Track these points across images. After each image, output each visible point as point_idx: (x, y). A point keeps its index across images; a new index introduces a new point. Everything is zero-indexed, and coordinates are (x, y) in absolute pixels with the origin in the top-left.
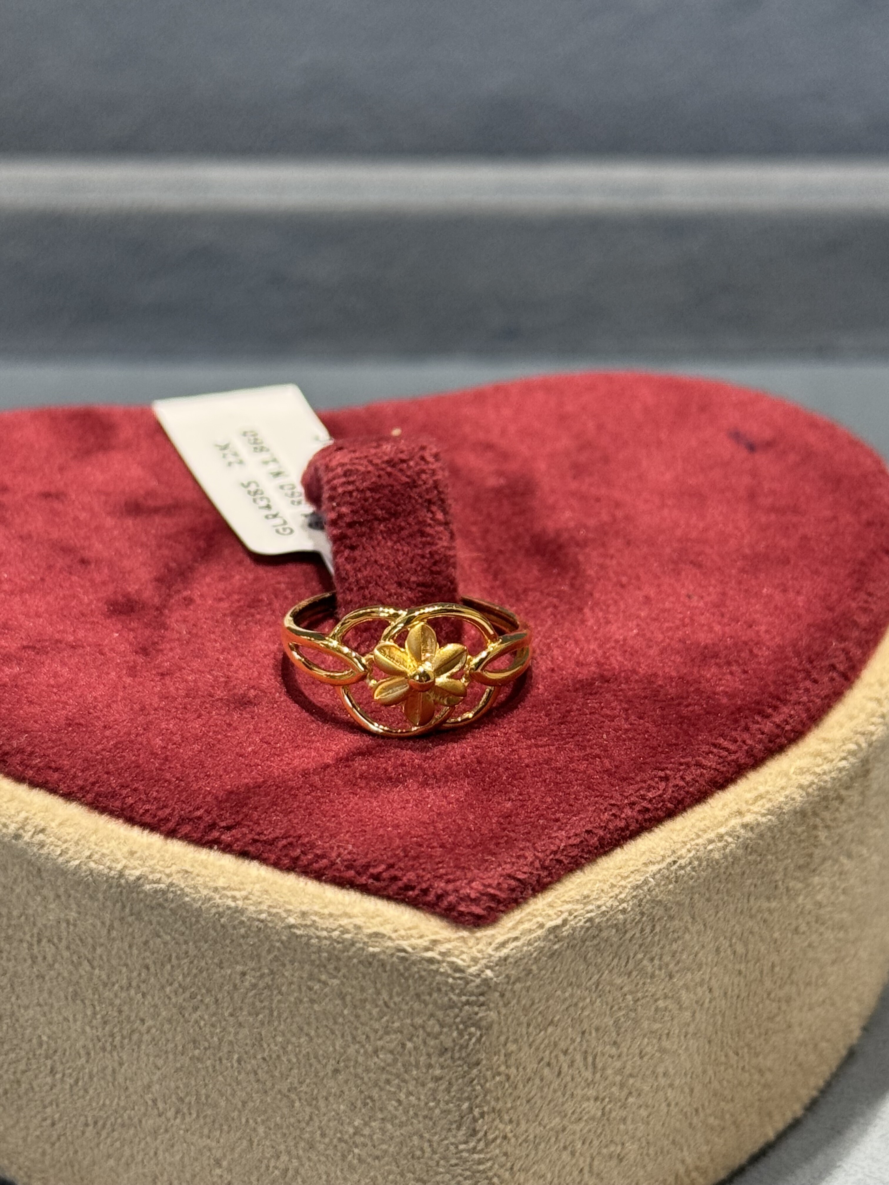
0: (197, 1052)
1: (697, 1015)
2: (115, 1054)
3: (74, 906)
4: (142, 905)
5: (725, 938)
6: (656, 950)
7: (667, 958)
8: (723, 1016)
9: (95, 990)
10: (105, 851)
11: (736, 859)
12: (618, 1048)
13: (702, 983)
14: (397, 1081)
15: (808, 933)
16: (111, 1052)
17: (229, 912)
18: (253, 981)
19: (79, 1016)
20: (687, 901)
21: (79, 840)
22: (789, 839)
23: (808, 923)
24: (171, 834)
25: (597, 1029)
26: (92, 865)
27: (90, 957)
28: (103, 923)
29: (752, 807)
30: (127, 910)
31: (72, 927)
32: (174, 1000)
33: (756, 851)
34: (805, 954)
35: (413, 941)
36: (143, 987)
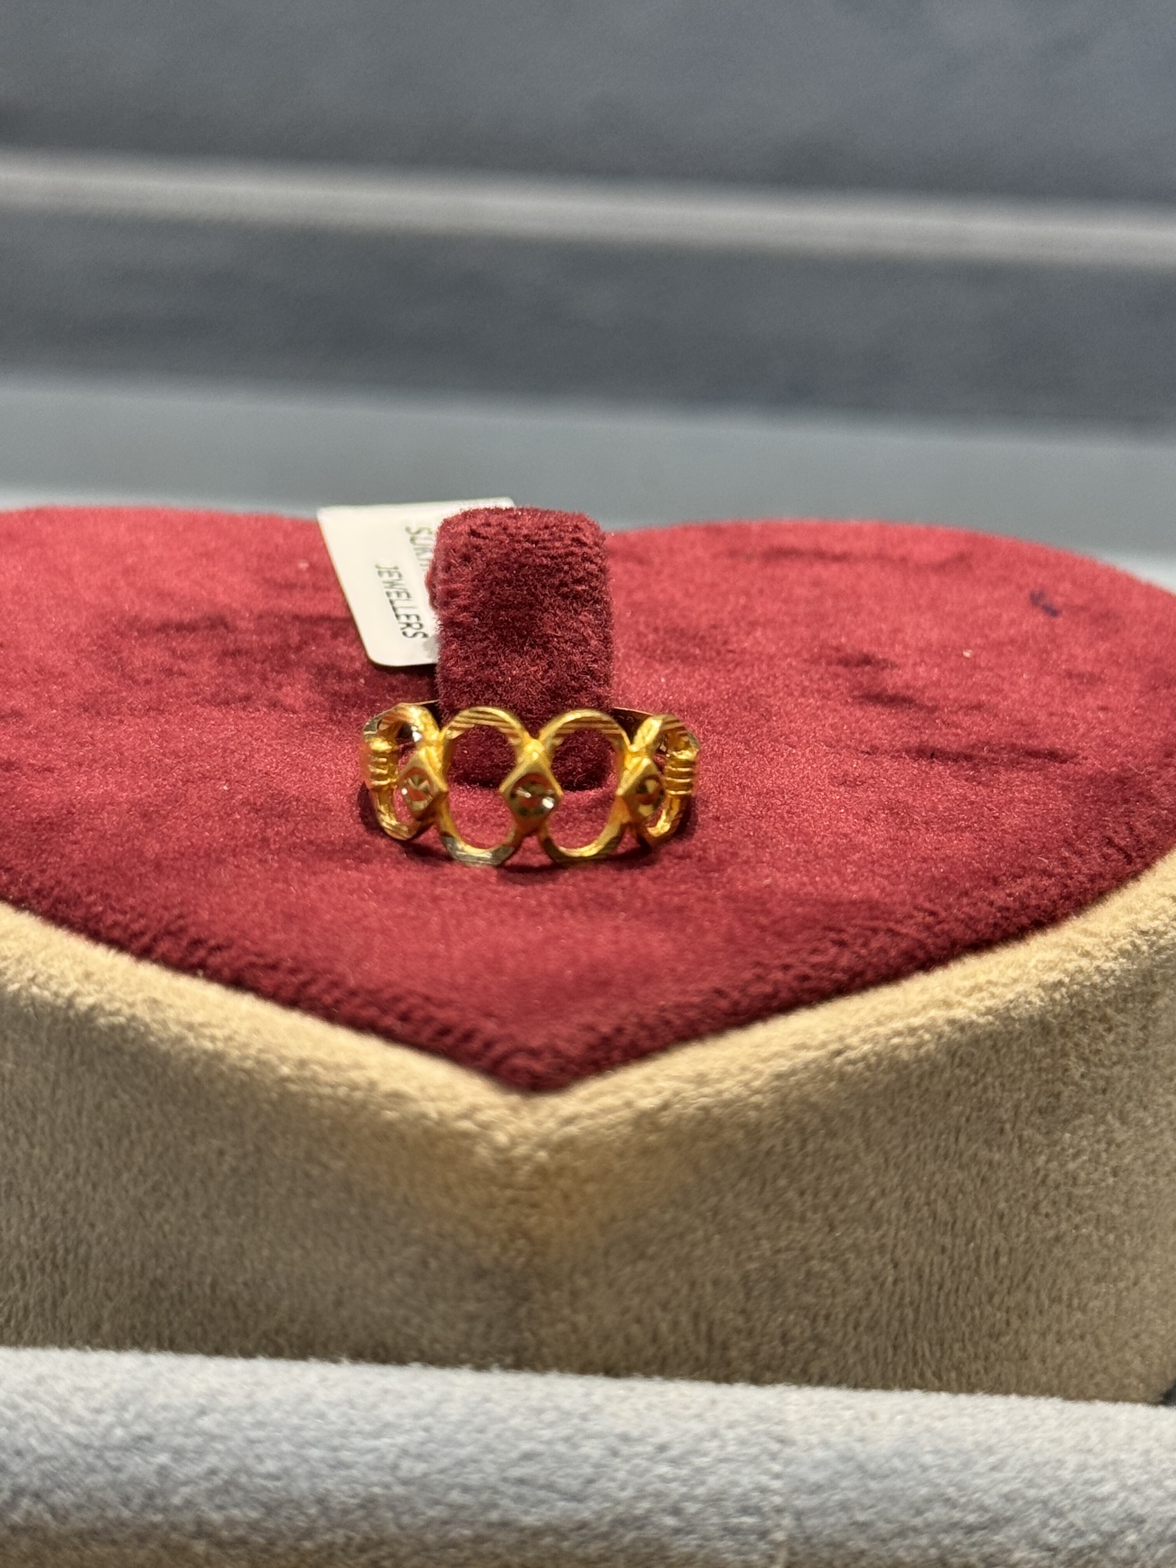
0: (159, 1272)
1: (875, 1299)
2: (56, 1277)
3: (10, 1054)
4: (95, 1049)
5: (919, 1189)
6: (808, 1178)
7: (826, 1197)
8: (917, 1311)
9: (35, 1181)
10: (53, 971)
11: (935, 1070)
12: (748, 1319)
13: (882, 1249)
14: (417, 1320)
15: (1054, 1218)
16: (51, 1277)
17: (204, 1058)
18: (234, 1163)
19: (14, 1221)
20: (858, 1115)
21: (22, 956)
22: (1023, 1062)
23: (1054, 1203)
24: (144, 954)
25: (716, 1283)
26: (35, 990)
27: (29, 1130)
28: (46, 1079)
29: (964, 1000)
30: (77, 1057)
31: (7, 1086)
32: (132, 1192)
33: (969, 1065)
34: (1050, 1252)
35: (444, 1106)
36: (93, 1172)
